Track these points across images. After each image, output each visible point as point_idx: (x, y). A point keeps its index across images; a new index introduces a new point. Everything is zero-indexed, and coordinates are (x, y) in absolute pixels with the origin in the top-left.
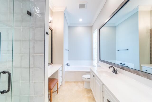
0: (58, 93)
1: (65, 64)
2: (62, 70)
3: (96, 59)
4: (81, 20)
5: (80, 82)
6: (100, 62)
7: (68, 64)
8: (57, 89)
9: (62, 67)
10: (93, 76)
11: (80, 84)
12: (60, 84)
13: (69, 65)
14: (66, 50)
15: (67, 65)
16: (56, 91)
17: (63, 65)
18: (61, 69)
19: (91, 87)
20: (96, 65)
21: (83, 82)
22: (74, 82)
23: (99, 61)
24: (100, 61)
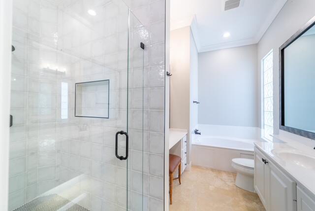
0: (180, 184)
1: (192, 130)
2: (187, 142)
3: (271, 123)
4: (227, 35)
5: (225, 172)
6: (283, 133)
7: (198, 132)
8: (179, 175)
9: (188, 135)
10: (264, 163)
11: (225, 176)
12: (183, 168)
13: (200, 134)
14: (194, 102)
15: (196, 132)
16: (177, 178)
17: (188, 131)
18: (185, 139)
19: (256, 187)
20: (271, 139)
21: (234, 173)
22: (212, 170)
23: (280, 129)
24: (284, 130)
